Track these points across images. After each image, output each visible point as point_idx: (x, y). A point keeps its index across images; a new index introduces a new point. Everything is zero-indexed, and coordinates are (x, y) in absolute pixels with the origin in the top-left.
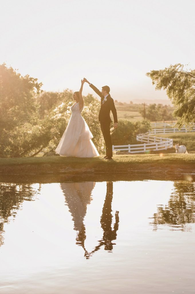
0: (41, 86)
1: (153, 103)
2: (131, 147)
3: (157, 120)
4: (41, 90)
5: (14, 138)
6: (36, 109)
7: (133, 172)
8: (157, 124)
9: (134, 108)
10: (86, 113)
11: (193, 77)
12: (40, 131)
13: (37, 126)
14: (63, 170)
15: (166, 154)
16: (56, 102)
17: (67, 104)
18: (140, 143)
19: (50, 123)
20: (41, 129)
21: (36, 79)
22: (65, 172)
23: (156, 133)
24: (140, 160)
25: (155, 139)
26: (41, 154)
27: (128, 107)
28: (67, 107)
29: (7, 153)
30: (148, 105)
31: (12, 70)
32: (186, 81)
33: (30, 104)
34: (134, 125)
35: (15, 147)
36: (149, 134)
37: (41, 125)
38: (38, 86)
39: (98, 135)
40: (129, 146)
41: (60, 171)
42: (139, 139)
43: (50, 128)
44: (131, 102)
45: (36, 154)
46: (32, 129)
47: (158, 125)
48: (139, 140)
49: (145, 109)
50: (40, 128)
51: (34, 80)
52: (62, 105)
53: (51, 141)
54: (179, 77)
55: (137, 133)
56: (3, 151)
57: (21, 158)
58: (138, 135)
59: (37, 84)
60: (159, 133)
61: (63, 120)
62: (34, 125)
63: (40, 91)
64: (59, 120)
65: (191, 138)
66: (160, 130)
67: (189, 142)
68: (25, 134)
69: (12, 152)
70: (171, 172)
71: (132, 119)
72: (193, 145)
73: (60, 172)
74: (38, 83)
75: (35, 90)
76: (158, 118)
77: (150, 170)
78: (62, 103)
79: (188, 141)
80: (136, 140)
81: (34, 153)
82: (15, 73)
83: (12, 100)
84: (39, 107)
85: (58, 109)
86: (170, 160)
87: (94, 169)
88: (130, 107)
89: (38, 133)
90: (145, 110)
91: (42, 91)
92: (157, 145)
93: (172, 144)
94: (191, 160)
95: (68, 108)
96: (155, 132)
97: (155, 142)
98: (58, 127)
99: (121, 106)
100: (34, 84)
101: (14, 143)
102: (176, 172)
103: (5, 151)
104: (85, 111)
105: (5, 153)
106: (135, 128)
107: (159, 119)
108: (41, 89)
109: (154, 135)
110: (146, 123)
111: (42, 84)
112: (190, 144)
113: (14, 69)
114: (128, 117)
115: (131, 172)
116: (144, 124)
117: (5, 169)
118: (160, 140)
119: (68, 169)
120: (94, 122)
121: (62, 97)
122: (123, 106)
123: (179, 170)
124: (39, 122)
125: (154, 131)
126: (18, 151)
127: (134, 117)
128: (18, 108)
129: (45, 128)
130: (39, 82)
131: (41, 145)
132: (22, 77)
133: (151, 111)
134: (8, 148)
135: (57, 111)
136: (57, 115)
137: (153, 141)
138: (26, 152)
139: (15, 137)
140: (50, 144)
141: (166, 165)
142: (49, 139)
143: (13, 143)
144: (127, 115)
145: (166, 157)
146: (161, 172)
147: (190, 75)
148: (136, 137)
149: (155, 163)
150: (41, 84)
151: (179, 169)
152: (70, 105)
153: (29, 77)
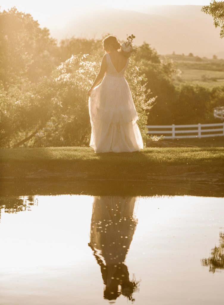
2: (202, 128)
7: (155, 180)
9: (218, 65)
14: (32, 175)
17: (79, 57)
18: (219, 121)
19: (49, 90)
24: (170, 159)
27: (209, 64)
28: (79, 62)
34: (209, 93)
37: (34, 91)
40: (200, 125)
41: (27, 175)
42: (219, 115)
44: (215, 57)
48: (217, 116)
50: (32, 96)
51: (25, 16)
52: (72, 59)
55: (215, 106)
58: (216, 109)
71: (214, 82)
73: (27, 177)
78: (71, 57)
80: (213, 117)
84: (31, 63)
85: (65, 66)
87: (87, 173)
88: (213, 64)
95: (81, 64)
99: (198, 63)
106: (211, 98)
114: (209, 79)
122: (202, 63)
127: (218, 80)
129: (40, 96)
135: (63, 69)
136: (63, 76)
141: (216, 169)
144: (207, 76)
146: (204, 181)
148: (212, 111)
149: (197, 164)
152: (84, 60)
153: (16, 12)
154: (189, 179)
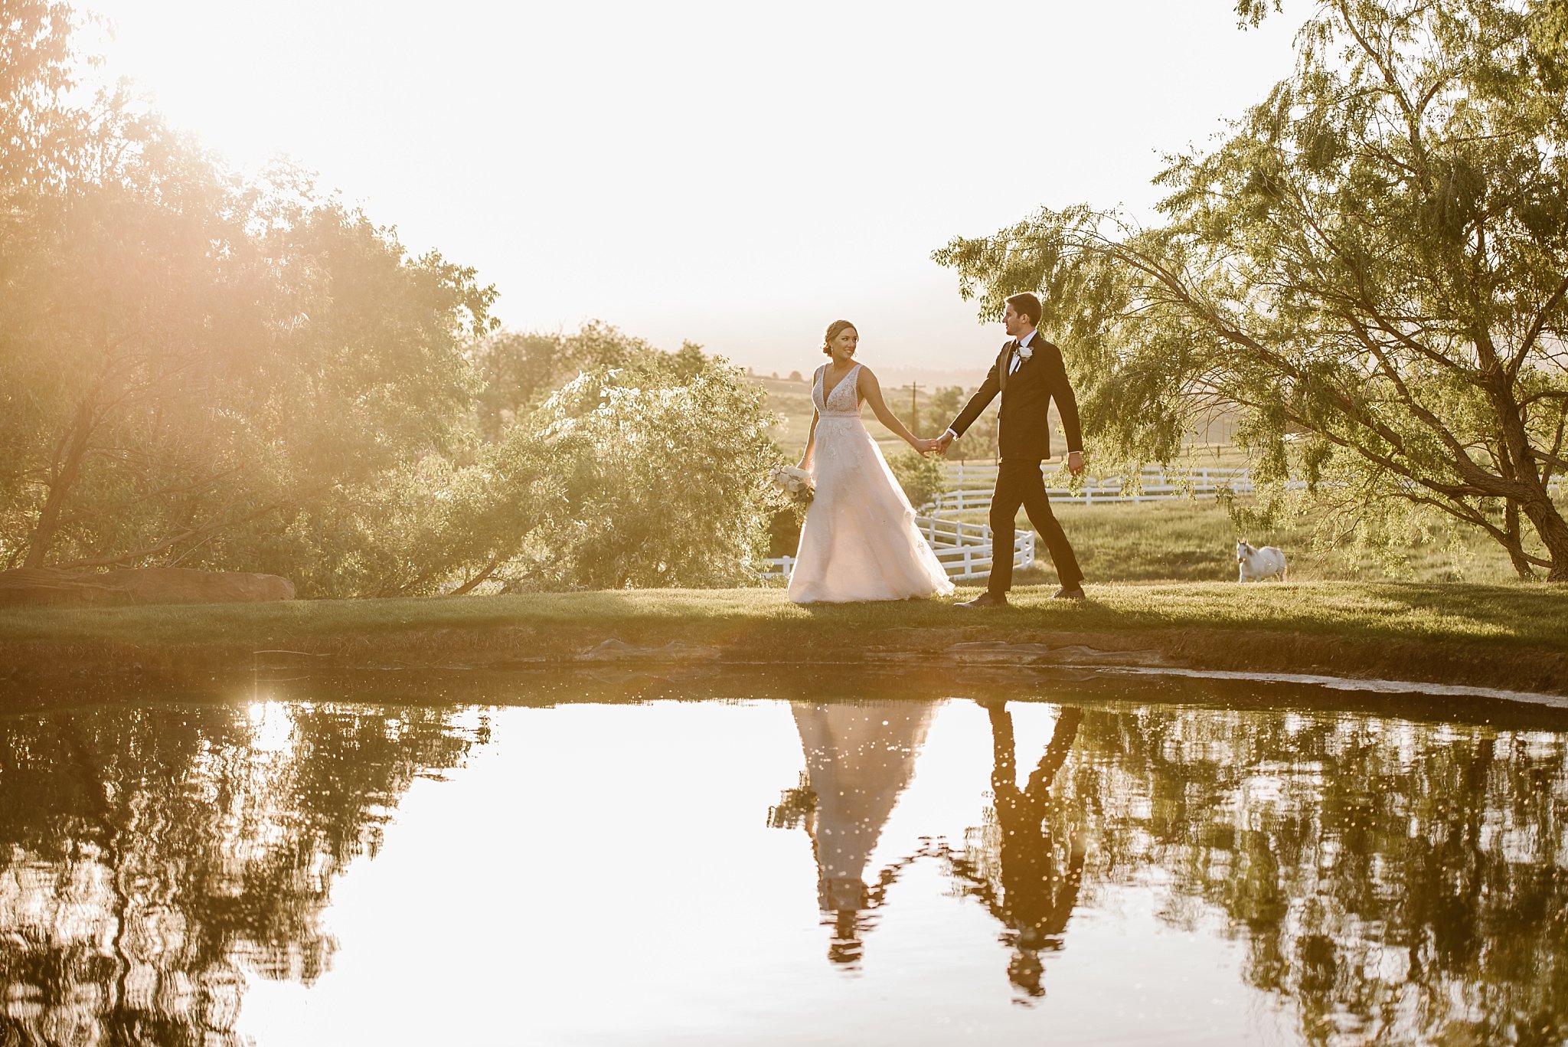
0: (490, 299)
1: (949, 385)
3: (966, 455)
4: (491, 317)
5: (375, 520)
6: (469, 397)
7: (885, 660)
8: (967, 468)
10: (680, 416)
11: (1135, 264)
12: (484, 488)
13: (473, 468)
14: (587, 653)
15: (1027, 588)
16: (549, 374)
19: (528, 459)
20: (491, 483)
21: (469, 273)
22: (600, 661)
23: (965, 507)
25: (959, 531)
26: (489, 588)
28: (598, 389)
29: (348, 581)
30: (931, 391)
31: (366, 228)
32: (1105, 282)
33: (442, 376)
35: (382, 556)
36: (935, 512)
37: (491, 465)
38: (476, 301)
39: (732, 508)
41: (575, 653)
43: (527, 477)
45: (469, 586)
46: (454, 483)
47: (974, 473)
49: (918, 408)
50: (487, 477)
51: (462, 274)
52: (578, 382)
53: (532, 532)
54: (1076, 266)
56: (332, 570)
57: (407, 602)
59: (473, 291)
60: (975, 506)
61: (583, 445)
62: (460, 468)
63: (486, 324)
64: (566, 446)
65: (1108, 528)
66: (979, 496)
67: (1102, 546)
68: (422, 503)
69: (369, 578)
70: (1046, 660)
72: (1117, 557)
73: (577, 657)
74: (480, 289)
75: (466, 316)
76: (971, 446)
77: (957, 652)
78: (576, 376)
79: (1099, 541)
81: (459, 584)
82: (383, 243)
83: (371, 360)
84: (482, 390)
85: (562, 401)
86: (1043, 612)
87: (718, 647)
89: (478, 500)
90: (915, 411)
91: (495, 322)
92: (967, 557)
93: (1032, 554)
94: (1134, 613)
95: (603, 394)
96: (960, 502)
97: (959, 542)
98: (562, 472)
100: (463, 291)
101: (374, 541)
102: (1070, 663)
103: (339, 571)
104: (675, 407)
105: (341, 580)
107: (974, 449)
108: (492, 311)
109: (957, 516)
110: (922, 467)
111: (495, 292)
112: (1106, 554)
113: (376, 226)
115: (880, 659)
116: (915, 469)
117: (343, 645)
118: (980, 535)
119: (609, 646)
120: (713, 451)
121: (574, 355)
123: (1084, 654)
124: (484, 453)
125: (955, 498)
126: (393, 574)
128: (393, 393)
129: (505, 477)
130: (481, 283)
131: (487, 549)
132: (410, 261)
133: (943, 415)
134: (351, 561)
135: (558, 407)
136: (557, 425)
137: (953, 542)
138: (426, 576)
139: (379, 516)
140: (525, 546)
141: (1028, 633)
142: (523, 525)
143: (371, 539)
145: (1027, 601)
146: (1004, 662)
147: (1123, 257)
149: (982, 624)
150: (492, 292)
151: (1085, 649)
152: (612, 383)
153: (441, 264)
154: (966, 658)
